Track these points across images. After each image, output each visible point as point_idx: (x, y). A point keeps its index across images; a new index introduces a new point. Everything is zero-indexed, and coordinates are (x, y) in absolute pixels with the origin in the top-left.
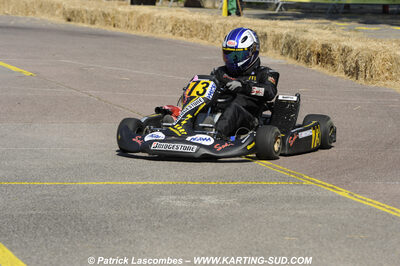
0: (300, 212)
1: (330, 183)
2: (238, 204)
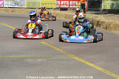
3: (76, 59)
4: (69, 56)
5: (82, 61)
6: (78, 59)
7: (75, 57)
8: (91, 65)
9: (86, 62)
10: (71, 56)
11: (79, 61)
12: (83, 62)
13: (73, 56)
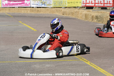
0: (70, 69)
1: (87, 60)
2: (54, 67)
3: (87, 64)
4: (81, 61)
6: (90, 63)
7: (87, 61)
9: (98, 67)
13: (85, 61)
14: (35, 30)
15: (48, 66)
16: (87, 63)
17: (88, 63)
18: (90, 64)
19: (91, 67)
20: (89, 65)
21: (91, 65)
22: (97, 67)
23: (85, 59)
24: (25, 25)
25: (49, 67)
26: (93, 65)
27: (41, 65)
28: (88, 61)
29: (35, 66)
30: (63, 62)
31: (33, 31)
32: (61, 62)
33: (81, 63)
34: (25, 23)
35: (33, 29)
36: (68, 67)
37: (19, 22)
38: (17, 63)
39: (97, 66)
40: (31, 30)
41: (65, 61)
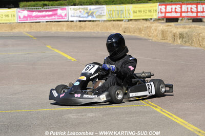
0: (126, 118)
2: (101, 116)
3: (156, 111)
5: (166, 114)
7: (156, 107)
8: (179, 121)
9: (173, 115)
10: (151, 105)
11: (160, 113)
12: (168, 116)
13: (153, 106)
14: (73, 59)
15: (90, 115)
16: (156, 109)
17: (158, 110)
18: (160, 111)
19: (162, 116)
20: (158, 113)
21: (162, 113)
22: (171, 116)
23: (153, 104)
24: (57, 51)
25: (92, 117)
26: (166, 112)
27: (79, 114)
28: (158, 107)
29: (70, 115)
30: (117, 108)
31: (70, 61)
32: (113, 108)
33: (145, 110)
34: (57, 48)
35: (69, 58)
36: (124, 116)
37: (48, 46)
38: (39, 112)
39: (171, 114)
40: (67, 59)
41: (120, 108)
